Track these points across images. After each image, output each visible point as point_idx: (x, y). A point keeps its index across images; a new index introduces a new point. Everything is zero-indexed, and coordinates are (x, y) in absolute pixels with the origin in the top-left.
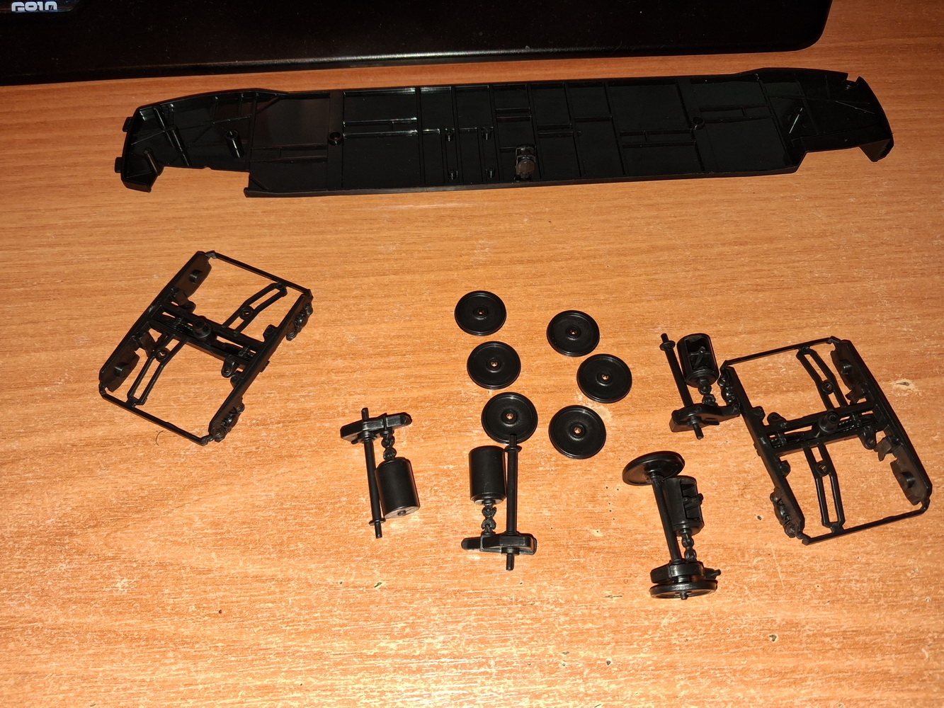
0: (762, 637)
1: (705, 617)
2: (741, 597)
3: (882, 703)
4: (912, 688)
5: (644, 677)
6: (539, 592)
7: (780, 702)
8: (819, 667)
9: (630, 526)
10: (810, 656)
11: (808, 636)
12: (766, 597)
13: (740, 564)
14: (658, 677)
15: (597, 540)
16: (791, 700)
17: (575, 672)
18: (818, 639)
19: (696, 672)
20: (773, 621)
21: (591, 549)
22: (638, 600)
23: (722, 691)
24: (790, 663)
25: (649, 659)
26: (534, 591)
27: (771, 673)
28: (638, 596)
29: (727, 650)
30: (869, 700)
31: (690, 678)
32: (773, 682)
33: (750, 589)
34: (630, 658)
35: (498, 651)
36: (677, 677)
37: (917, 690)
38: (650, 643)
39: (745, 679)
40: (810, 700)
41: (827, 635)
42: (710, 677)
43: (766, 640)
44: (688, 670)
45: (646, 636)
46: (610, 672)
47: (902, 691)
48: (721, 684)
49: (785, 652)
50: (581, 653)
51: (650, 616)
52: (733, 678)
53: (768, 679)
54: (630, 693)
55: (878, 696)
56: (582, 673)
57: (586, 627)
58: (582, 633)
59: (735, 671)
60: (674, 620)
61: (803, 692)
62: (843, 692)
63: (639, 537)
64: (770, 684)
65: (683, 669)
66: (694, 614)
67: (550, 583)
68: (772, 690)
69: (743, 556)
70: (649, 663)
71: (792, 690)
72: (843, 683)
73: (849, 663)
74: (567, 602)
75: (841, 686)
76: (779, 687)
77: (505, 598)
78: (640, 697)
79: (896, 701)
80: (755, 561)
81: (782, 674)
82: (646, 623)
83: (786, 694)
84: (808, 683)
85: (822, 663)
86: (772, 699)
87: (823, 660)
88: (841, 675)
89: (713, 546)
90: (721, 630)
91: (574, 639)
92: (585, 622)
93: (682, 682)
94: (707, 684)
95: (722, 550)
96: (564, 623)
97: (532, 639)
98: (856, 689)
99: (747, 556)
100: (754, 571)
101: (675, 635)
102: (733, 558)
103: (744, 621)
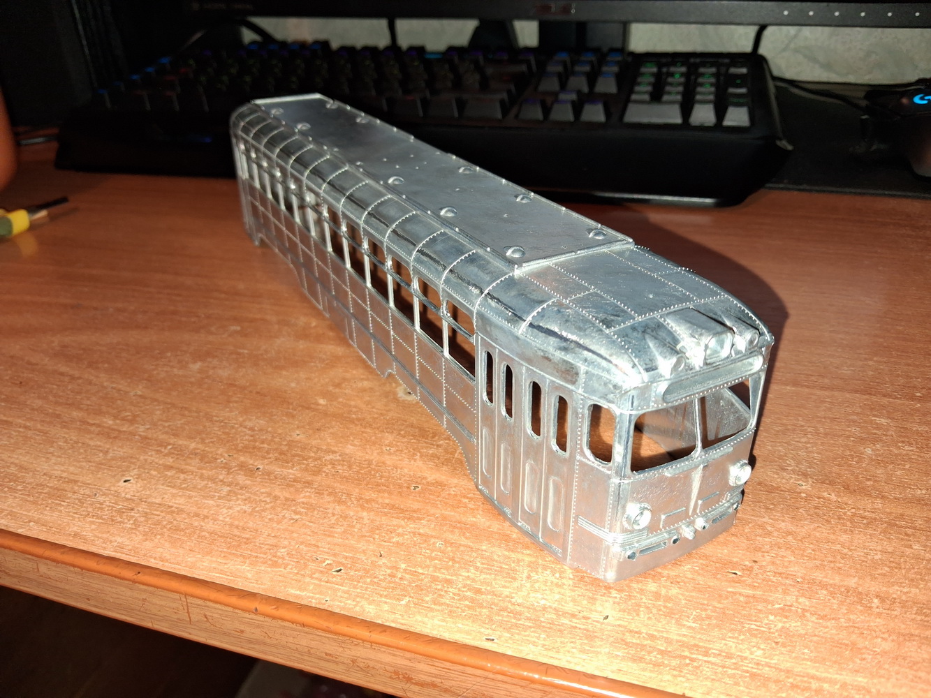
0: (405, 485)
1: (367, 463)
2: (408, 459)
3: (484, 553)
4: (525, 552)
5: (278, 483)
6: (244, 421)
7: (384, 526)
8: (442, 515)
9: (352, 403)
10: (440, 506)
11: (449, 494)
12: (432, 463)
13: (426, 441)
14: (292, 486)
15: (318, 404)
16: (396, 528)
17: (227, 467)
18: (458, 498)
19: (327, 490)
20: (425, 478)
21: (308, 408)
22: (319, 441)
23: (337, 507)
24: (416, 506)
25: (294, 474)
26: (241, 419)
27: (392, 507)
28: (321, 439)
29: (367, 485)
30: (472, 548)
31: (317, 493)
32: (389, 513)
33: (421, 456)
34: (279, 470)
35: (180, 442)
36: (306, 490)
37: (529, 555)
38: (304, 466)
39: (366, 505)
40: (414, 533)
41: (467, 498)
42: (335, 497)
43: (408, 488)
44: (320, 488)
45: (305, 462)
46: (254, 474)
47: (512, 551)
48: (340, 502)
49: (418, 498)
50: (242, 459)
51: (319, 452)
52: (355, 502)
53: (386, 510)
54: (257, 489)
55: (484, 548)
56: (231, 469)
57: (262, 446)
58: (254, 448)
59: (361, 498)
60: (338, 458)
61: (411, 526)
62: (451, 536)
63: (354, 410)
64: (385, 514)
65: (315, 486)
66: (358, 459)
67: (258, 418)
68: (383, 518)
69: (433, 437)
70: (291, 476)
71: (402, 522)
72: (456, 530)
73: (474, 519)
74: (261, 430)
75: (452, 531)
76: (393, 517)
77: (215, 418)
78: (263, 493)
79: (499, 556)
80: (442, 442)
81: (403, 511)
82: (313, 455)
83: (395, 523)
84: (422, 522)
85: (446, 513)
86: (378, 523)
87: (450, 511)
88: (459, 525)
89: (412, 426)
90: (373, 472)
91: (245, 450)
92: (263, 443)
93: (308, 494)
94: (329, 500)
95: (417, 430)
96: (246, 440)
97: (212, 442)
98: (466, 538)
99: (437, 438)
100: (435, 447)
101: (330, 467)
102: (423, 437)
103: (399, 472)
